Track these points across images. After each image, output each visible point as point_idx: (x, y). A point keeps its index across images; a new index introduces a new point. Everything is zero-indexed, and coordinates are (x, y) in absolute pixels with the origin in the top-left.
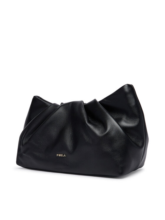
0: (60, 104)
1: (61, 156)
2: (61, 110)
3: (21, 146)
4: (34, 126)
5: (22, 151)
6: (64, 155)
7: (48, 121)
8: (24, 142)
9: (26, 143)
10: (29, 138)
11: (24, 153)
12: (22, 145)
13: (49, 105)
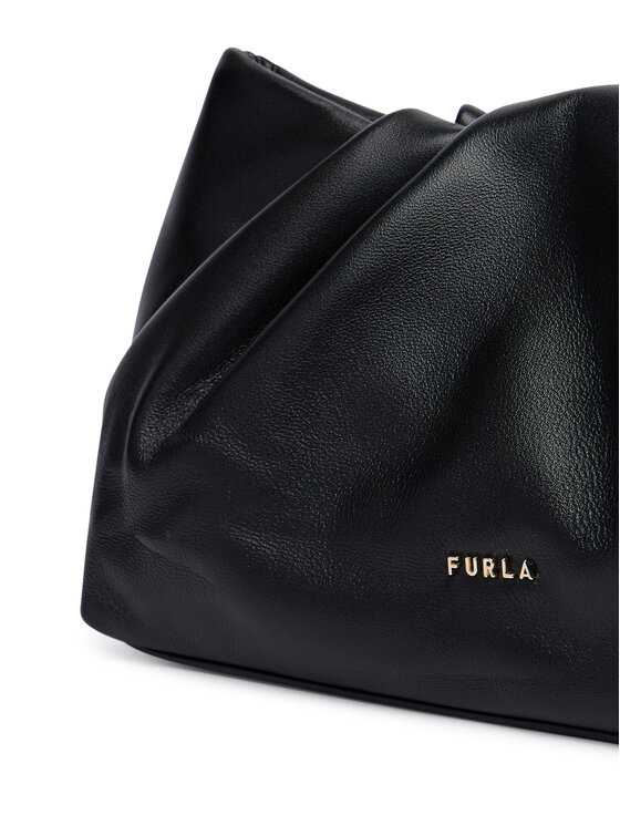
0: (450, 116)
1: (488, 571)
2: (470, 164)
3: (125, 474)
4: (234, 301)
5: (132, 509)
6: (514, 567)
7: (364, 258)
8: (149, 438)
9: (166, 451)
10: (193, 403)
11: (154, 527)
12: (134, 462)
13: (361, 125)
